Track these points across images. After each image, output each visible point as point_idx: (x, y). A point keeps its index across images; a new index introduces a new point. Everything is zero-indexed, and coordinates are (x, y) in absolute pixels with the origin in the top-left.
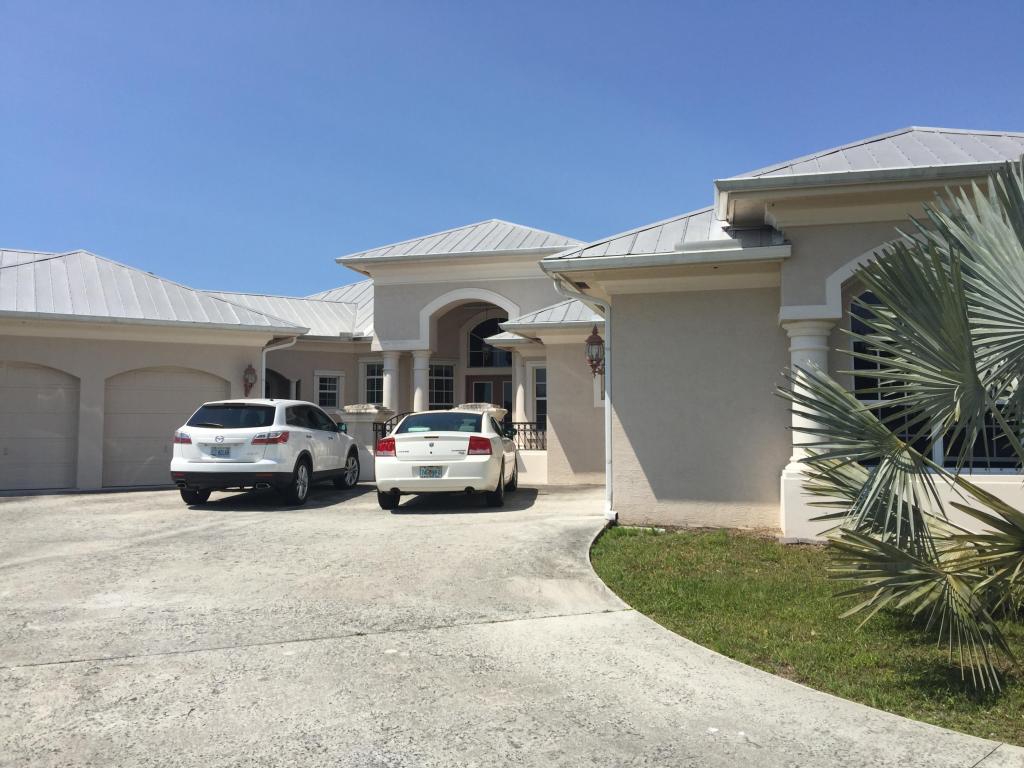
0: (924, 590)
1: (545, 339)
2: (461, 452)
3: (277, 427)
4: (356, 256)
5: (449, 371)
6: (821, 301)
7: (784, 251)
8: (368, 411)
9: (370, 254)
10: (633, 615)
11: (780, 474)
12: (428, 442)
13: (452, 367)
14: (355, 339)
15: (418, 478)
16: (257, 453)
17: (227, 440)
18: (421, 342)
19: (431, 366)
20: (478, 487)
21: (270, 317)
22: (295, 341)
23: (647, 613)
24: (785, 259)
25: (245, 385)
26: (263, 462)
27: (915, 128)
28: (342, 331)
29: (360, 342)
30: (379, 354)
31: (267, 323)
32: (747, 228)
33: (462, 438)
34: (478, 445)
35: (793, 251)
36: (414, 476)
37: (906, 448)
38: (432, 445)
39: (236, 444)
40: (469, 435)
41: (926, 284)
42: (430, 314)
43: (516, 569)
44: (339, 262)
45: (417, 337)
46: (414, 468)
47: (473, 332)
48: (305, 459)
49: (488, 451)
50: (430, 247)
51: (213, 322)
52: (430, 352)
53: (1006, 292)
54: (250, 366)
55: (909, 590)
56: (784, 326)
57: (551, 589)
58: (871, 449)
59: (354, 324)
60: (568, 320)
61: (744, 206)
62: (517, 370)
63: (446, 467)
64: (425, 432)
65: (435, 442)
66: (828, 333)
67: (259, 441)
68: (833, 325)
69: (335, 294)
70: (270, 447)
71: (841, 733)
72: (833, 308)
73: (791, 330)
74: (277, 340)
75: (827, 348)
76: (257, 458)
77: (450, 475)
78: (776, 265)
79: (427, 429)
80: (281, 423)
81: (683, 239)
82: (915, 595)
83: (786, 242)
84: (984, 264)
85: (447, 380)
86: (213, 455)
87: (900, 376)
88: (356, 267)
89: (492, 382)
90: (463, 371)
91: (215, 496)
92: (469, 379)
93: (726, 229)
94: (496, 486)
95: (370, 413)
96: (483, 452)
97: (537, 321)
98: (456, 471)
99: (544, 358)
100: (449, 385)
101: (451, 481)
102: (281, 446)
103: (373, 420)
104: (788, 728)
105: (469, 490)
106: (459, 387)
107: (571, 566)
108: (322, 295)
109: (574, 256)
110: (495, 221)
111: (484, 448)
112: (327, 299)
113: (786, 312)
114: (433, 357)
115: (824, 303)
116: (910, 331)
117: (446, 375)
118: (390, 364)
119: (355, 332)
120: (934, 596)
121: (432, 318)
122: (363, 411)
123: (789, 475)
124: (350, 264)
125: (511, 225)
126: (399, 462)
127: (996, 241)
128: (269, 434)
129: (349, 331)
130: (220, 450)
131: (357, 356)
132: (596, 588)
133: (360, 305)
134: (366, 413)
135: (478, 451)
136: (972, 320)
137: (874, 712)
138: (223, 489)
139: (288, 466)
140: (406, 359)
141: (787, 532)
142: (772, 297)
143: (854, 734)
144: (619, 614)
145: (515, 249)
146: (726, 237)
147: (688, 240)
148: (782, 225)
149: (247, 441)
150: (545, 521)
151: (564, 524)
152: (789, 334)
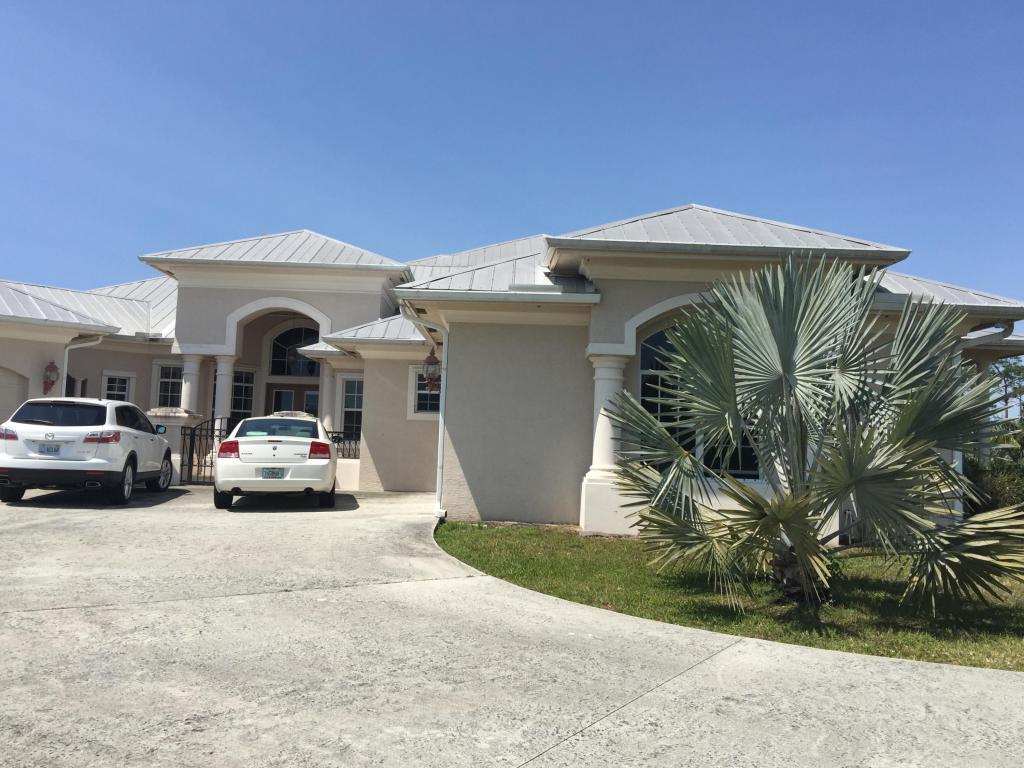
0: (699, 547)
1: (364, 353)
2: (303, 456)
3: (109, 426)
4: (161, 255)
5: (249, 378)
6: (621, 340)
7: (595, 298)
8: (177, 415)
9: (176, 255)
10: (490, 579)
11: (581, 481)
12: (271, 446)
13: (252, 374)
14: (152, 340)
15: (261, 479)
16: (88, 452)
17: (57, 437)
18: (227, 347)
19: (235, 373)
20: (317, 488)
21: (78, 314)
22: (101, 339)
23: (501, 578)
24: (595, 304)
25: (45, 383)
26: (94, 461)
27: (694, 205)
28: (139, 331)
29: (156, 343)
30: (179, 357)
31: (75, 320)
32: (566, 275)
33: (303, 443)
34: (318, 450)
35: (602, 299)
36: (257, 477)
37: (688, 455)
38: (275, 449)
39: (67, 442)
40: (310, 440)
41: (709, 343)
42: (238, 320)
43: (382, 551)
44: (142, 259)
45: (223, 343)
46: (257, 470)
47: (276, 339)
48: (132, 459)
49: (327, 455)
50: (241, 253)
51: (17, 315)
52: (236, 358)
53: (757, 352)
54: (52, 363)
55: (690, 546)
56: (590, 359)
57: (417, 563)
58: (664, 455)
59: (148, 324)
60: (387, 337)
61: (566, 258)
62: (325, 381)
63: (288, 469)
64: (263, 436)
65: (278, 446)
66: (624, 366)
67: (90, 439)
68: (627, 360)
69: (122, 290)
70: (102, 445)
71: (650, 634)
72: (630, 348)
73: (597, 363)
74: (82, 337)
75: (621, 378)
76: (88, 456)
77: (291, 477)
78: (586, 309)
79: (265, 433)
80: (112, 424)
81: (514, 280)
82: (695, 549)
83: (597, 291)
84: (743, 330)
85: (246, 387)
86: (41, 452)
87: (686, 404)
88: (160, 266)
89: (293, 391)
90: (263, 378)
91: (29, 494)
92: (269, 386)
93: (547, 275)
94: (331, 489)
95: (179, 417)
96: (323, 456)
97: (359, 336)
98: (299, 472)
99: (361, 371)
100: (249, 391)
101: (291, 482)
102: (113, 446)
103: (182, 425)
104: (617, 633)
105: (309, 491)
106: (259, 396)
107: (424, 549)
108: (107, 290)
109: (423, 287)
110: (306, 232)
111: (324, 453)
112: (115, 293)
113: (593, 348)
114: (237, 362)
115: (623, 342)
116: (694, 373)
117: (247, 382)
118: (191, 368)
119: (152, 332)
120: (706, 550)
121: (239, 324)
122: (171, 414)
123: (590, 480)
124: (154, 263)
125: (323, 238)
126: (241, 463)
127: (752, 317)
128: (102, 433)
129: (145, 331)
130: (49, 448)
131: (151, 357)
132: (453, 562)
133: (153, 304)
134: (175, 417)
135: (318, 455)
136: (736, 369)
137: (668, 625)
138: (43, 486)
139: (118, 466)
140: (208, 363)
141: (586, 527)
142: (582, 335)
143: (659, 634)
144: (480, 578)
145: (331, 263)
146: (548, 282)
147: (518, 282)
148: (594, 277)
149: (79, 439)
150: (384, 517)
151: (402, 520)
152: (594, 366)
